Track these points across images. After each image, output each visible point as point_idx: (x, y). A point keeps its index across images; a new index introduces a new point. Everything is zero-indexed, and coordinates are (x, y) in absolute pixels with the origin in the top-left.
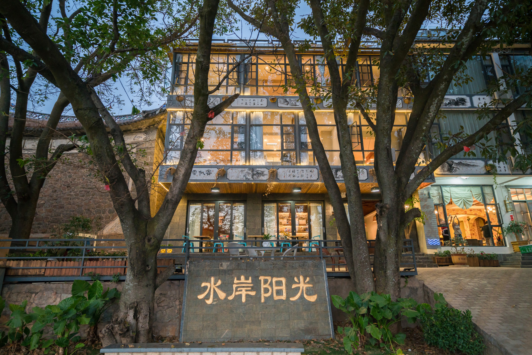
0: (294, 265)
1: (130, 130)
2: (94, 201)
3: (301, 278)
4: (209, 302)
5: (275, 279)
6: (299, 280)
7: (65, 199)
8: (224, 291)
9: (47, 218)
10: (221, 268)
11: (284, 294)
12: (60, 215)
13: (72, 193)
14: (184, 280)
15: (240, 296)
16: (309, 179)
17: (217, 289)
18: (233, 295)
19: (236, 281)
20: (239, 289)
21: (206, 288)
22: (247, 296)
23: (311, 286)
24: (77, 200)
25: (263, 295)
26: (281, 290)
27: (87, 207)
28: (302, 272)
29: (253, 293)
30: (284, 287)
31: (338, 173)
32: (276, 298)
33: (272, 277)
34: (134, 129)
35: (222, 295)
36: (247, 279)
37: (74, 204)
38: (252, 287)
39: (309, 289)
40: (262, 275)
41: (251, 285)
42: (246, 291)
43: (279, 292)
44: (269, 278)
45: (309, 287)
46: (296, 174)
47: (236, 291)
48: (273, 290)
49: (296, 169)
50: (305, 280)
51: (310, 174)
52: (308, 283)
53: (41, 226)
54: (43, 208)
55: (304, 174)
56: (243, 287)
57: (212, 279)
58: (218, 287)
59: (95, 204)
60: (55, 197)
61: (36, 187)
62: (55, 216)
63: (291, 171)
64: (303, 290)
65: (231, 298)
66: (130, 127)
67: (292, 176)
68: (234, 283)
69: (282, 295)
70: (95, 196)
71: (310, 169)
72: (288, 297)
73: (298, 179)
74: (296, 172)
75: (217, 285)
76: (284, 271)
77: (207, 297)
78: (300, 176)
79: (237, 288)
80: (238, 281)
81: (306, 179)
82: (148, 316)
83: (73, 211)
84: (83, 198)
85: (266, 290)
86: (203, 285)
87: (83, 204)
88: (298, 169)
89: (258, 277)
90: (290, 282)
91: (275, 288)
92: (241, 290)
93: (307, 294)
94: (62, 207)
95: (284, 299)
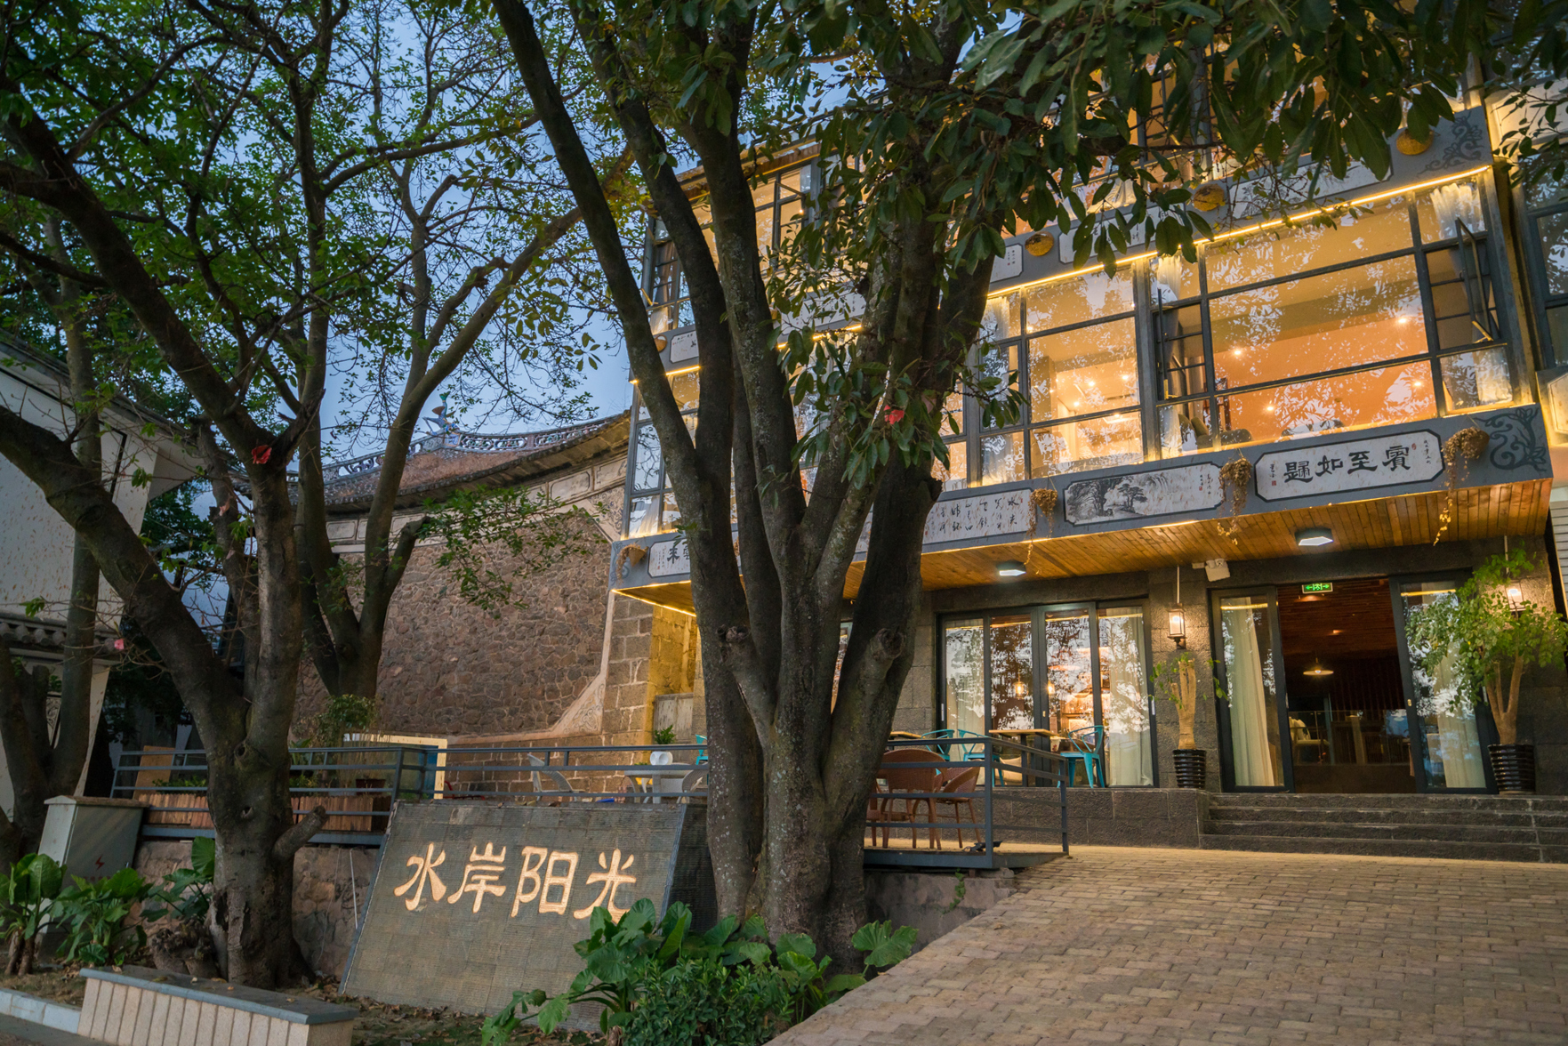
0: (607, 820)
1: (607, 451)
2: (543, 649)
3: (617, 855)
4: (412, 905)
5: (555, 856)
6: (609, 861)
7: (490, 648)
8: (444, 880)
9: (460, 697)
10: (453, 821)
11: (565, 900)
12: (481, 690)
13: (504, 633)
14: (377, 847)
15: (473, 894)
16: (1005, 530)
17: (432, 873)
18: (460, 893)
19: (474, 857)
20: (475, 877)
21: (415, 867)
22: (487, 895)
23: (632, 880)
24: (511, 650)
25: (522, 898)
26: (561, 887)
27: (530, 666)
28: (621, 840)
29: (499, 891)
30: (567, 882)
31: (1107, 496)
32: (545, 907)
33: (551, 850)
34: (615, 445)
35: (439, 889)
36: (496, 852)
37: (506, 659)
38: (501, 875)
39: (623, 888)
40: (529, 845)
41: (501, 869)
42: (488, 883)
43: (555, 893)
44: (543, 852)
45: (626, 884)
46: (961, 519)
47: (469, 882)
48: (542, 886)
49: (962, 503)
50: (623, 862)
51: (1008, 512)
52: (628, 872)
53: (452, 717)
54: (455, 674)
55: (988, 515)
56: (484, 873)
57: (431, 848)
58: (436, 869)
59: (545, 656)
60: (473, 643)
61: (368, 629)
62: (475, 692)
63: (948, 512)
64: (610, 891)
65: (453, 899)
66: (604, 443)
67: (949, 528)
68: (468, 862)
69: (560, 901)
70: (544, 637)
71: (1009, 495)
72: (570, 909)
73: (970, 534)
74: (963, 510)
75: (436, 864)
76: (581, 834)
77: (410, 895)
78: (974, 523)
79: (473, 873)
80: (478, 858)
81: (994, 531)
82: (241, 920)
83: (505, 678)
84: (521, 642)
85: (529, 885)
86: (412, 861)
87: (522, 658)
88: (969, 500)
89: (521, 848)
90: (589, 864)
91: (550, 880)
92: (477, 882)
93: (615, 904)
94: (485, 670)
95: (561, 912)
